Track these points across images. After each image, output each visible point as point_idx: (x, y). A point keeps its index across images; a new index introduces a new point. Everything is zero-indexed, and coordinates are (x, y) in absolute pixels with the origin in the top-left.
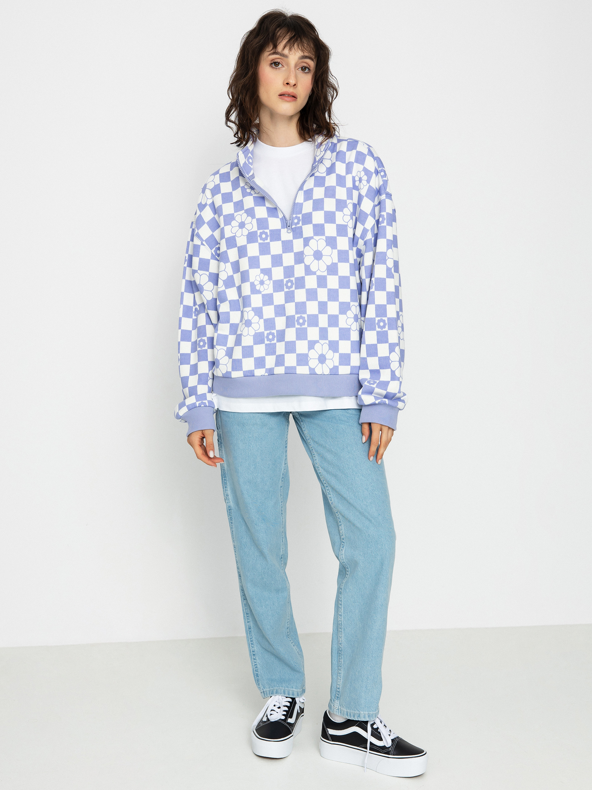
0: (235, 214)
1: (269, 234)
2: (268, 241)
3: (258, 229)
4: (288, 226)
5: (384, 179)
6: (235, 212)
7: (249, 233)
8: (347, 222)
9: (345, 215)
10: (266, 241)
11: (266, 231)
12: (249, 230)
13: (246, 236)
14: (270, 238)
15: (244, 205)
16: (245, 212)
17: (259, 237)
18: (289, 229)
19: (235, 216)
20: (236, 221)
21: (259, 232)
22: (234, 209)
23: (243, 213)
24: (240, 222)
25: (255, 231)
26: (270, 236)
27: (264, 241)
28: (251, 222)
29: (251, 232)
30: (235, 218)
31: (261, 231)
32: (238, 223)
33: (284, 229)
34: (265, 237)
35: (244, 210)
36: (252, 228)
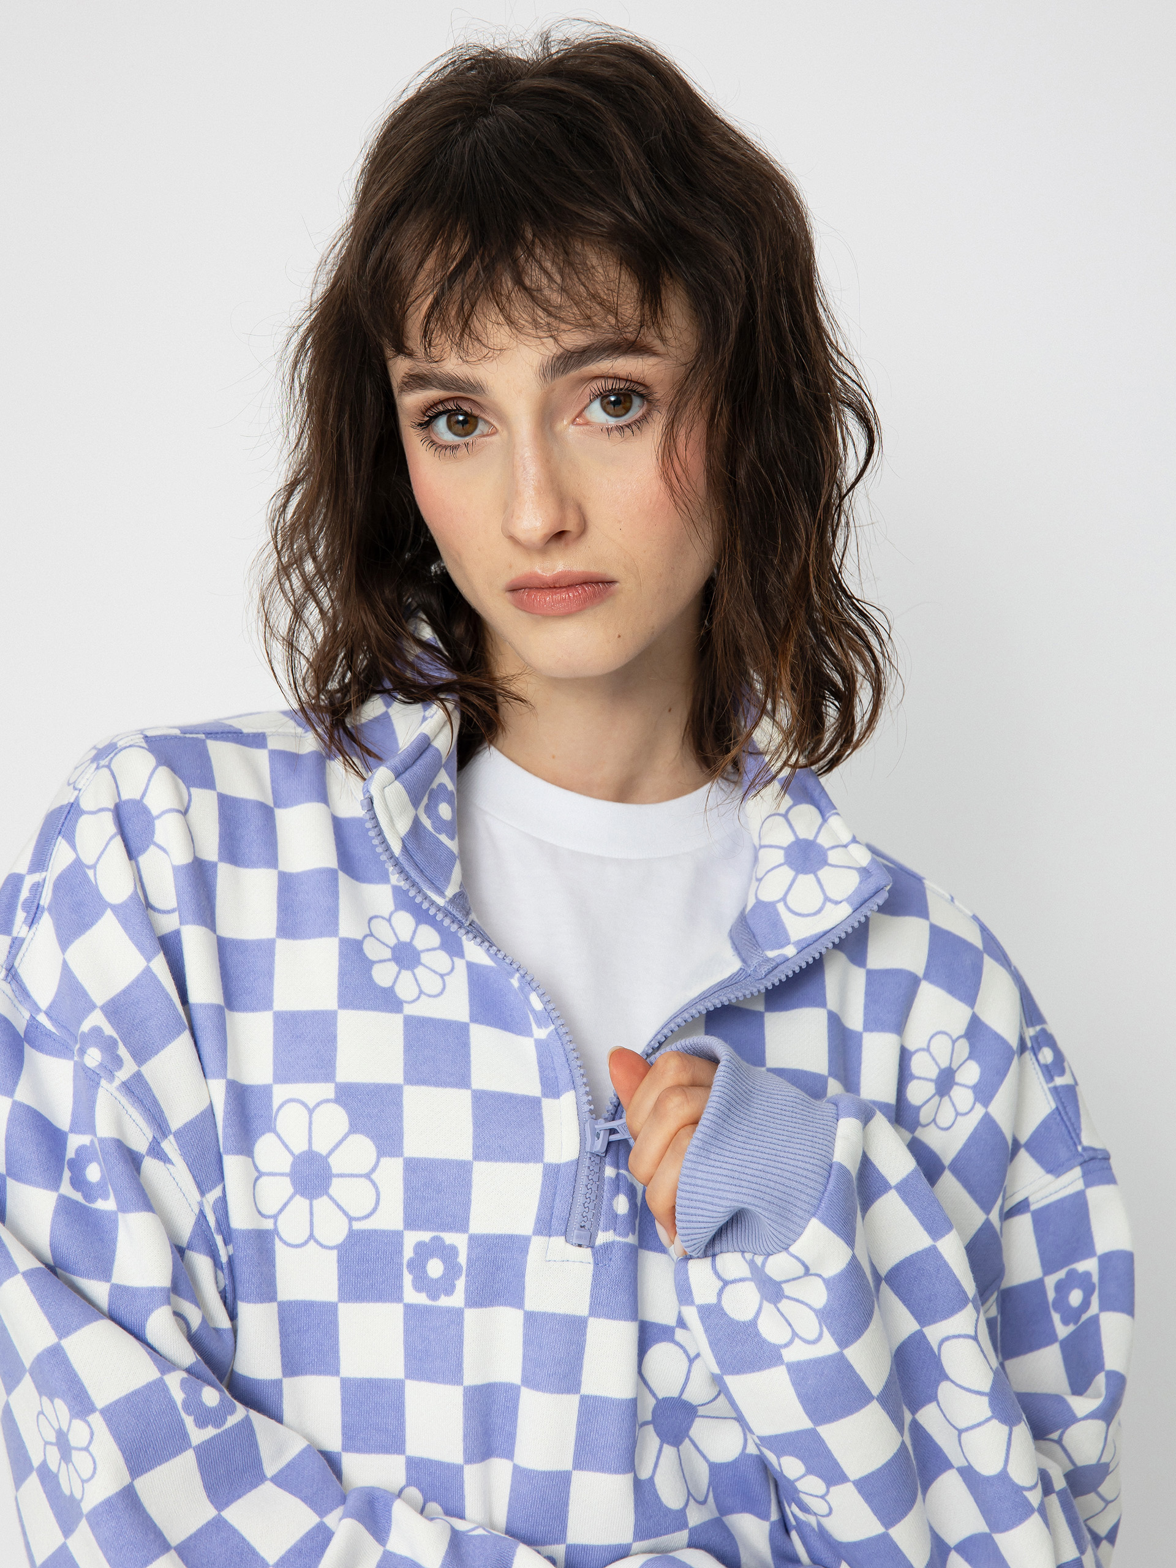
0: (280, 1092)
1: (462, 1259)
2: (457, 1299)
5: (1059, 1081)
6: (282, 1077)
7: (355, 1237)
10: (444, 1301)
11: (449, 1238)
12: (352, 1214)
13: (335, 1252)
14: (467, 1281)
15: (336, 1050)
16: (337, 1100)
17: (410, 1272)
18: (580, 1246)
19: (275, 1106)
20: (279, 1136)
21: (412, 1239)
22: (274, 1061)
23: (327, 1101)
24: (300, 1154)
25: (392, 1232)
26: (467, 1276)
27: (434, 1297)
28: (374, 1170)
29: (363, 1232)
30: (275, 1120)
31: (426, 1236)
32: (289, 1159)
33: (553, 1239)
34: (444, 1275)
35: (336, 1084)
36: (374, 1210)
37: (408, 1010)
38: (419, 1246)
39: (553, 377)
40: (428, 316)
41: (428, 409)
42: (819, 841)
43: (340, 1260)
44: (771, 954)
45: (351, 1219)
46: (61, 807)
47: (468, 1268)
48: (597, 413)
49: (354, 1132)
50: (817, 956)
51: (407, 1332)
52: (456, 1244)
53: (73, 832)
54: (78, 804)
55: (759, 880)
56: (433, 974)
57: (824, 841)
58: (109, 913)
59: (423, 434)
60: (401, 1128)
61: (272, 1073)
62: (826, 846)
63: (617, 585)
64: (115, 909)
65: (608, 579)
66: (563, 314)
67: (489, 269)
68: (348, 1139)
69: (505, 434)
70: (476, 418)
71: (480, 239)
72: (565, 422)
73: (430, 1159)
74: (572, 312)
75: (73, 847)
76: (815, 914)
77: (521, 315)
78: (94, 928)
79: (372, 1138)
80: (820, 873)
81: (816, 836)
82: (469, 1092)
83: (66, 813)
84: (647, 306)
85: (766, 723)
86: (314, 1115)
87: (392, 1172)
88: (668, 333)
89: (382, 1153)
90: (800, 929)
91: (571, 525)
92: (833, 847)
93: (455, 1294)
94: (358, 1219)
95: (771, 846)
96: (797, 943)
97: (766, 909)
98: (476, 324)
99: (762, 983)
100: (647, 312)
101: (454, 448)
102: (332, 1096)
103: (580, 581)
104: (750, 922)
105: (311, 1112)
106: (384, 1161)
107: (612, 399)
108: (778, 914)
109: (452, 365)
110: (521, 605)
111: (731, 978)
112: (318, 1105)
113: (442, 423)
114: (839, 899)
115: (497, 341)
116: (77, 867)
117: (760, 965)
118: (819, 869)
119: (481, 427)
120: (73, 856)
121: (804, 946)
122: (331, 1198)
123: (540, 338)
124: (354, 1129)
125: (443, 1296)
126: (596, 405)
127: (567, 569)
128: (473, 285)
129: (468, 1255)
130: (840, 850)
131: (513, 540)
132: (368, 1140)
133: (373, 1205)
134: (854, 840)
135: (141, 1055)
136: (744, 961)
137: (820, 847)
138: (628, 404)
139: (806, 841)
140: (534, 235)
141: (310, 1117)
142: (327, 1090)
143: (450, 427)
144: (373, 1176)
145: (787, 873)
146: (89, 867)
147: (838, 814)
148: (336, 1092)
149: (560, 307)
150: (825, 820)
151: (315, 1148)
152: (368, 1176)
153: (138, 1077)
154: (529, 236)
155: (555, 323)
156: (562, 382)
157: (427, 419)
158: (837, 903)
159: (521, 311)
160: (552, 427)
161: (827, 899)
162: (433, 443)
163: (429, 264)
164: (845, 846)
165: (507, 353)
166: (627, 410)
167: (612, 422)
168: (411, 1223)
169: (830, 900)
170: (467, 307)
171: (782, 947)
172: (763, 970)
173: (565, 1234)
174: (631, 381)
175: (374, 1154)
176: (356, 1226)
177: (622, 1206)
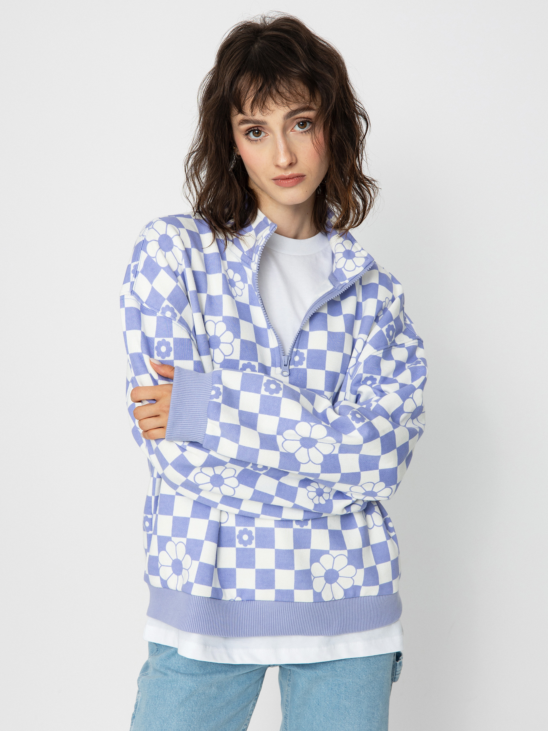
0: (207, 318)
3: (242, 358)
4: (285, 365)
7: (225, 361)
11: (253, 363)
12: (225, 354)
13: (220, 365)
15: (222, 306)
16: (223, 321)
19: (205, 322)
21: (242, 362)
23: (220, 321)
24: (212, 336)
25: (236, 360)
28: (232, 342)
29: (228, 359)
31: (246, 362)
33: (277, 368)
35: (223, 317)
36: (232, 353)
39: (287, 119)
40: (253, 102)
41: (247, 130)
42: (352, 250)
43: (221, 367)
44: (341, 283)
45: (225, 356)
46: (140, 242)
48: (297, 128)
49: (228, 331)
50: (353, 284)
52: (255, 364)
53: (146, 248)
54: (146, 240)
55: (336, 263)
56: (239, 289)
57: (354, 250)
58: (162, 270)
59: (246, 137)
60: (240, 330)
62: (354, 252)
63: (305, 176)
64: (164, 268)
65: (304, 175)
66: (290, 100)
67: (270, 87)
68: (226, 332)
69: (272, 135)
70: (261, 131)
71: (266, 80)
72: (289, 131)
73: (247, 341)
74: (292, 99)
75: (147, 253)
76: (353, 270)
77: (279, 101)
78: (158, 275)
80: (353, 259)
81: (351, 249)
83: (142, 243)
84: (311, 96)
85: (333, 217)
87: (237, 343)
88: (317, 103)
89: (235, 337)
90: (349, 275)
91: (294, 161)
92: (357, 252)
94: (227, 356)
95: (339, 253)
96: (348, 279)
97: (339, 270)
98: (266, 104)
99: (340, 292)
100: (311, 98)
101: (256, 140)
102: (222, 320)
103: (296, 176)
104: (335, 275)
105: (216, 324)
106: (235, 339)
107: (301, 124)
108: (342, 271)
109: (258, 116)
110: (277, 184)
111: (331, 291)
112: (218, 322)
113: (251, 134)
114: (360, 266)
115: (272, 108)
116: (149, 257)
117: (339, 286)
118: (353, 258)
119: (263, 134)
120: (147, 255)
121: (351, 280)
122: (220, 349)
123: (284, 106)
124: (227, 329)
126: (297, 126)
127: (292, 173)
128: (265, 93)
129: (258, 368)
130: (358, 252)
131: (277, 166)
132: (231, 333)
134: (362, 249)
135: (180, 311)
136: (334, 286)
137: (353, 252)
138: (305, 125)
139: (349, 250)
140: (280, 78)
141: (215, 326)
143: (253, 134)
144: (232, 344)
145: (344, 259)
146: (154, 258)
147: (357, 242)
148: (223, 319)
149: (289, 97)
150: (353, 244)
151: (216, 334)
153: (181, 317)
154: (279, 78)
155: (288, 102)
156: (289, 120)
157: (247, 133)
158: (359, 267)
159: (278, 100)
160: (286, 133)
161: (356, 266)
162: (249, 139)
163: (252, 88)
164: (360, 251)
165: (274, 112)
166: (305, 127)
167: (301, 130)
169: (357, 266)
170: (264, 99)
171: (345, 280)
172: (340, 288)
173: (280, 367)
174: (308, 118)
175: (233, 337)
176: (226, 358)
177: (297, 359)
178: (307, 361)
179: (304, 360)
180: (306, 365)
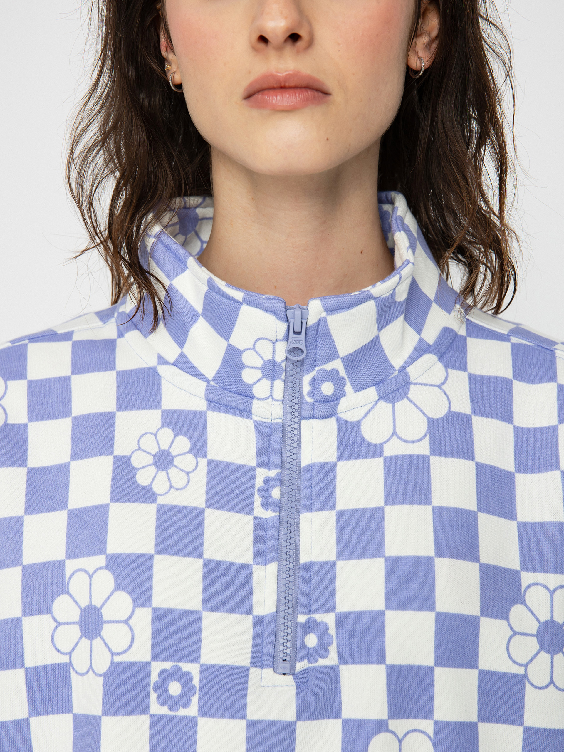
0: (71, 565)
1: (196, 681)
2: (192, 710)
6: (71, 554)
7: (115, 667)
8: (526, 666)
9: (515, 633)
10: (182, 712)
11: (186, 667)
12: (114, 650)
13: (102, 678)
14: (200, 698)
15: (107, 531)
16: (107, 567)
17: (156, 692)
18: (284, 674)
19: (67, 575)
20: (71, 596)
21: (157, 667)
22: (67, 543)
23: (101, 568)
24: (85, 608)
25: (142, 663)
26: (200, 694)
27: (174, 708)
28: (130, 617)
29: (121, 663)
30: (68, 584)
31: (168, 665)
32: (78, 612)
33: (264, 670)
34: (182, 693)
35: (107, 556)
36: (130, 647)
37: (161, 500)
38: (163, 673)
43: (105, 684)
45: (113, 654)
47: (201, 688)
49: (119, 590)
51: (152, 735)
52: (191, 671)
56: (181, 472)
60: (151, 586)
61: (65, 552)
63: (331, 97)
68: (114, 594)
73: (171, 609)
79: (130, 594)
82: (202, 560)
86: (93, 579)
87: (143, 619)
89: (137, 604)
93: (191, 706)
94: (118, 654)
102: (104, 564)
105: (91, 577)
106: (138, 610)
112: (95, 571)
122: (102, 639)
124: (118, 587)
125: (181, 708)
129: (200, 679)
132: (127, 595)
133: (129, 644)
141: (90, 581)
142: (100, 560)
144: (130, 622)
148: (107, 561)
151: (93, 603)
152: (126, 622)
168: (157, 656)
173: (273, 666)
175: (131, 606)
176: (117, 659)
177: (311, 641)
178: (339, 646)
179: (330, 643)
180: (336, 655)
